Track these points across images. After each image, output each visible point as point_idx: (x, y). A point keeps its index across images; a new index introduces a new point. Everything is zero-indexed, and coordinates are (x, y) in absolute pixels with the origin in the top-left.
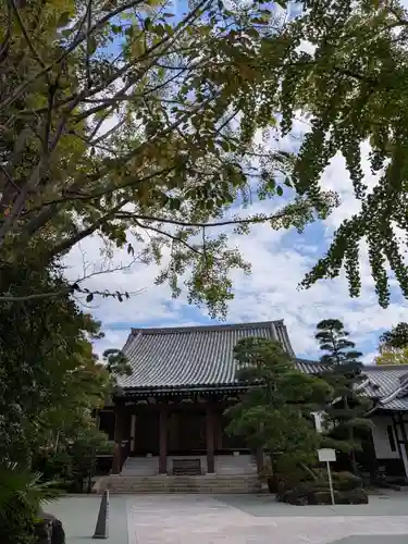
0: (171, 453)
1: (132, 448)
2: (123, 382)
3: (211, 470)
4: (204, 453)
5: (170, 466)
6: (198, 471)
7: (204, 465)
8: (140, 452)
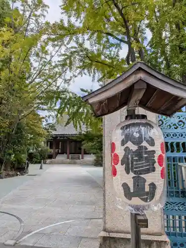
0: (70, 154)
1: (60, 152)
2: (54, 133)
3: (82, 158)
4: (81, 153)
5: (70, 157)
6: (79, 158)
7: (81, 157)
8: (62, 153)
